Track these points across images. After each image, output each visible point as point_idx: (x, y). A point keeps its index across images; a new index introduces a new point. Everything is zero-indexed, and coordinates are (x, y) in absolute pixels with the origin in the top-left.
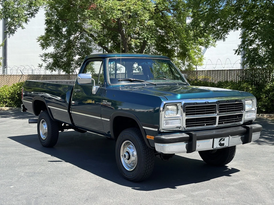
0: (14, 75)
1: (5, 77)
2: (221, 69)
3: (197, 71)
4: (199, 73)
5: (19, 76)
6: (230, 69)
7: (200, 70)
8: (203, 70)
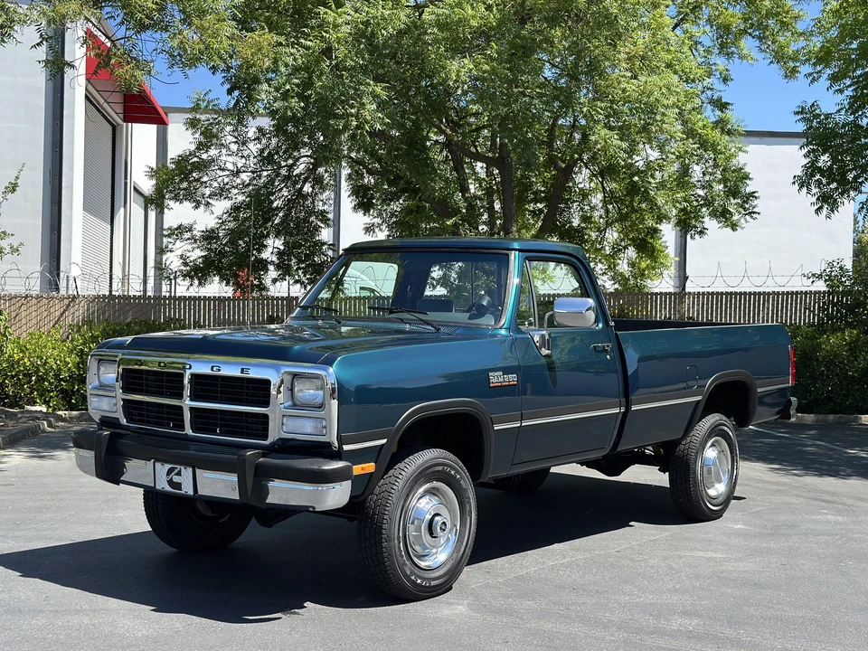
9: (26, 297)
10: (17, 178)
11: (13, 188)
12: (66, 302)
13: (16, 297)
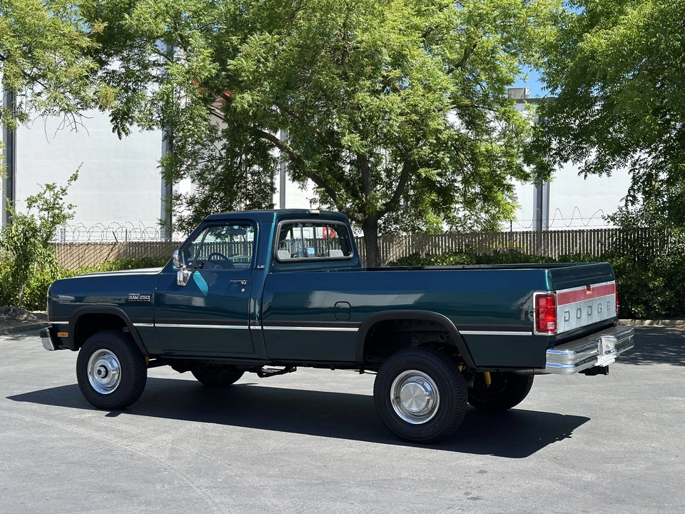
0: (95, 244)
1: (75, 248)
2: (563, 229)
3: (511, 234)
4: (516, 236)
5: (109, 245)
6: (582, 229)
7: (518, 231)
8: (525, 230)
9: (88, 244)
10: (78, 171)
11: (75, 177)
12: (111, 247)
13: (82, 244)
